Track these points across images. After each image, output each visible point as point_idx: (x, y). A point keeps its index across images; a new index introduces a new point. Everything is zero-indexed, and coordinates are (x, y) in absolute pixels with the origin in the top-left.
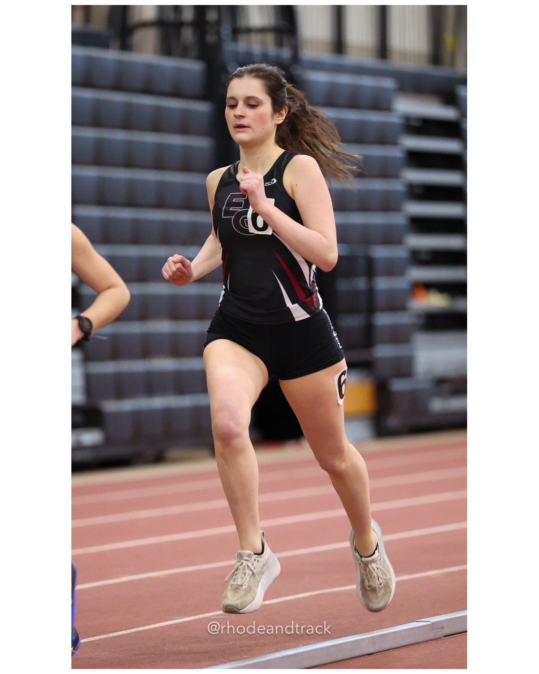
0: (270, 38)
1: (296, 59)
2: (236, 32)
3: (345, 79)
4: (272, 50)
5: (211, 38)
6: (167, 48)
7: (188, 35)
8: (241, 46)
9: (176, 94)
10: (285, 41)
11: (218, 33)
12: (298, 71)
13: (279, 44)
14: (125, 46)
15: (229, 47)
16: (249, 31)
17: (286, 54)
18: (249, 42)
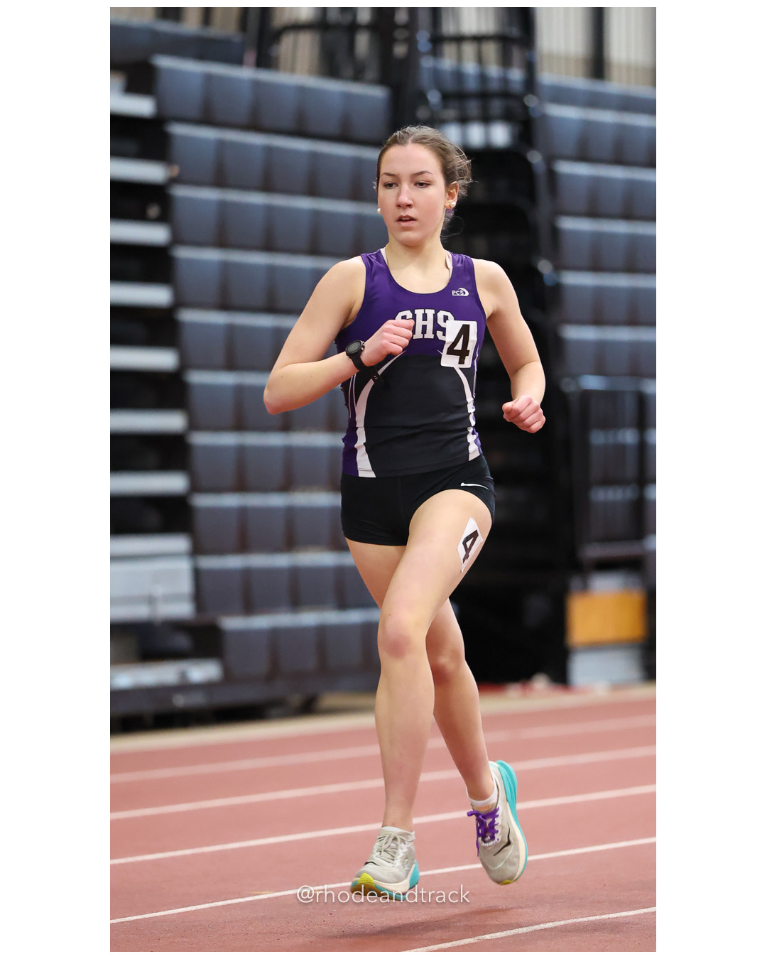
0: (491, 50)
1: (530, 82)
2: (438, 40)
3: (607, 117)
4: (494, 70)
5: (400, 50)
6: (330, 66)
7: (363, 42)
8: (447, 62)
9: (344, 137)
10: (516, 54)
11: (411, 42)
12: (531, 101)
13: (506, 61)
14: (265, 61)
15: (427, 63)
16: (459, 39)
17: (516, 75)
18: (460, 58)
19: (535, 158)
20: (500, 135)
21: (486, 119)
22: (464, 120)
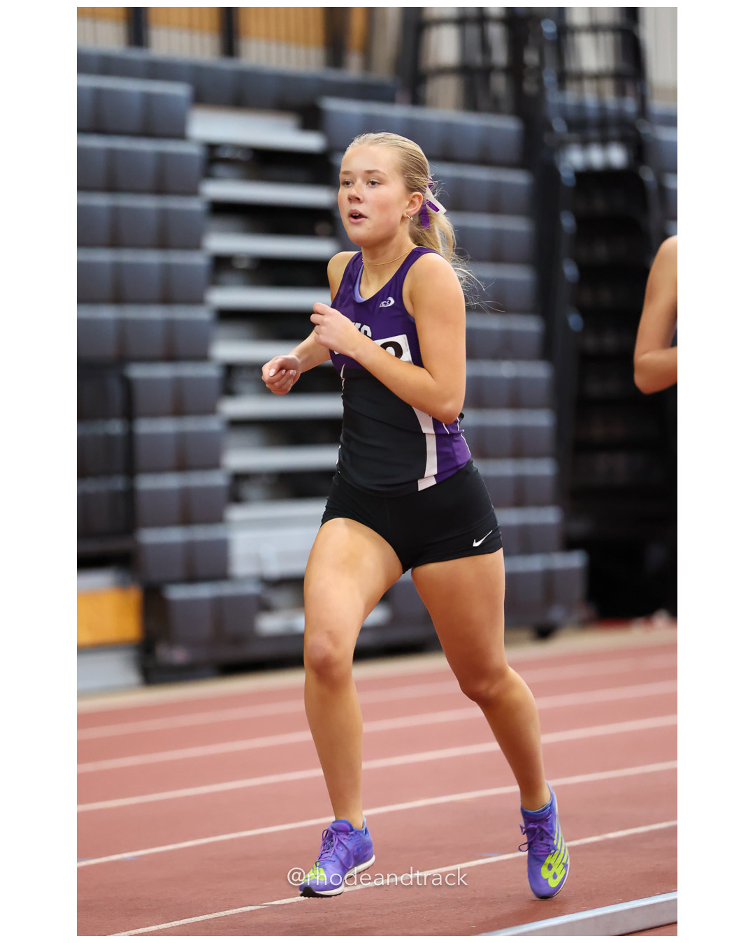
0: (608, 87)
1: (643, 111)
2: (563, 78)
4: (611, 100)
5: (529, 88)
6: (471, 103)
7: (500, 84)
8: (571, 96)
9: (483, 161)
10: (630, 88)
11: (540, 82)
12: (645, 129)
13: (621, 92)
14: (417, 100)
15: (554, 98)
16: (581, 76)
17: (630, 106)
18: (581, 91)
19: (648, 176)
20: (617, 156)
21: (604, 142)
22: (585, 143)
